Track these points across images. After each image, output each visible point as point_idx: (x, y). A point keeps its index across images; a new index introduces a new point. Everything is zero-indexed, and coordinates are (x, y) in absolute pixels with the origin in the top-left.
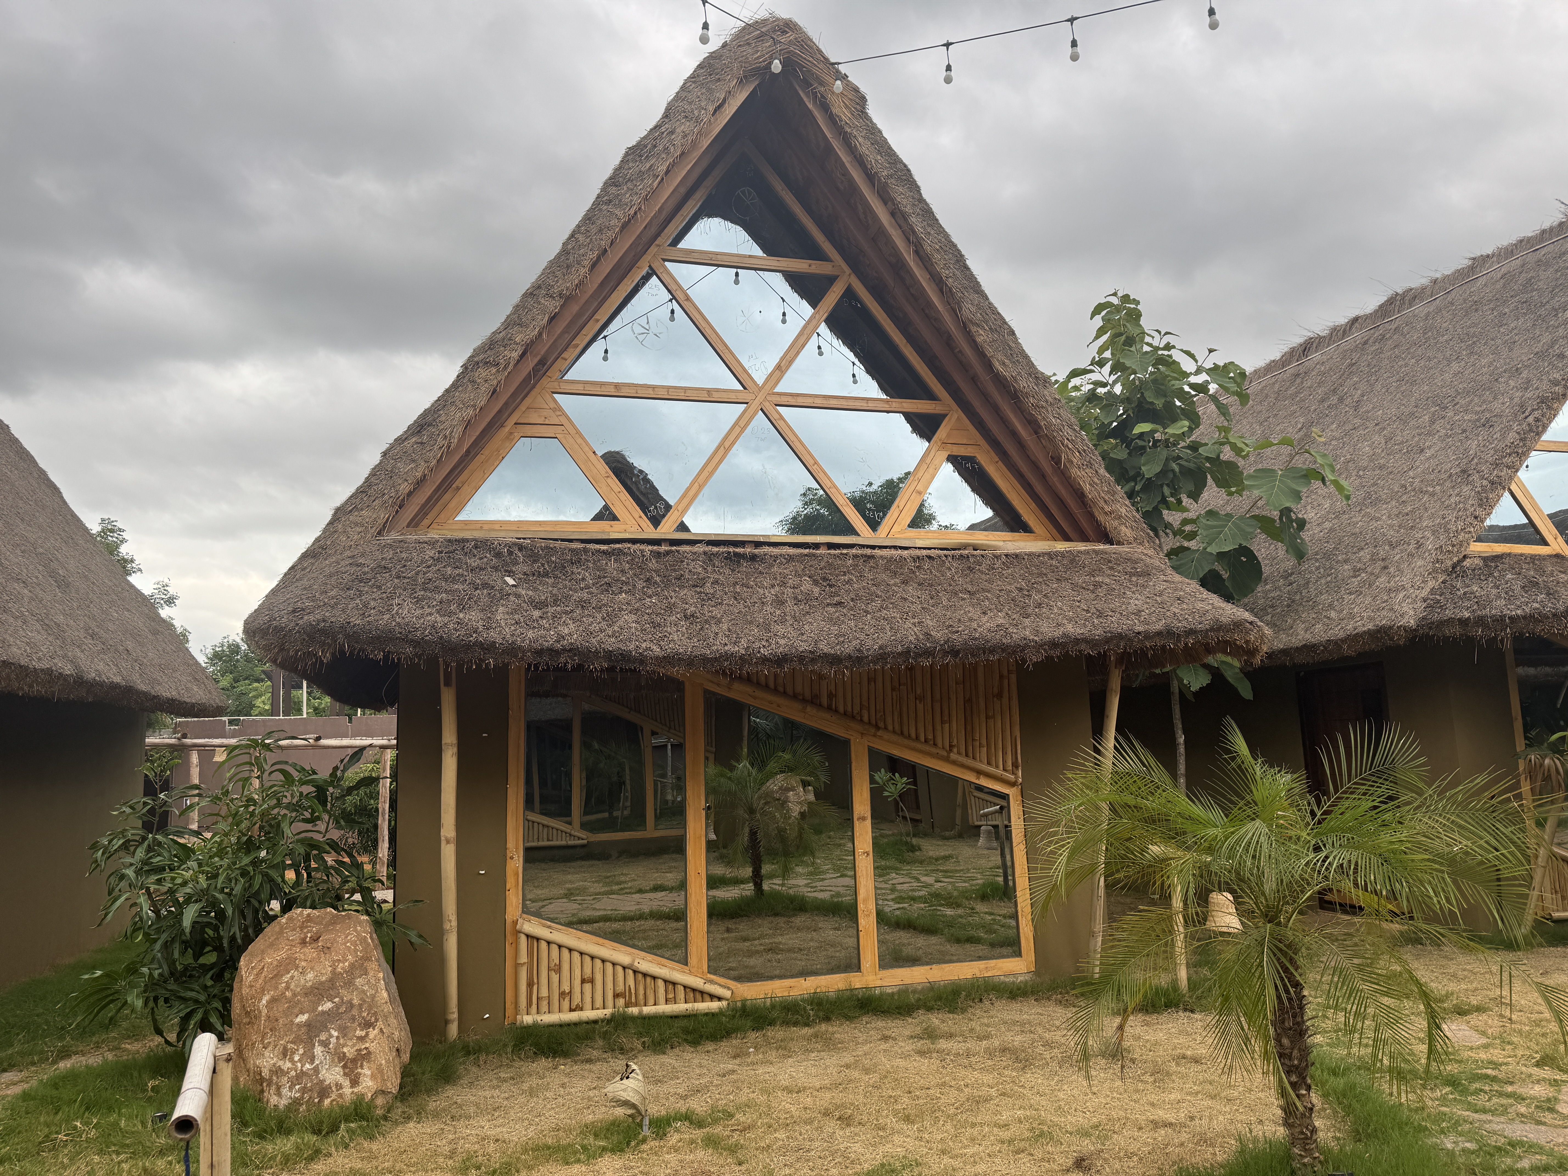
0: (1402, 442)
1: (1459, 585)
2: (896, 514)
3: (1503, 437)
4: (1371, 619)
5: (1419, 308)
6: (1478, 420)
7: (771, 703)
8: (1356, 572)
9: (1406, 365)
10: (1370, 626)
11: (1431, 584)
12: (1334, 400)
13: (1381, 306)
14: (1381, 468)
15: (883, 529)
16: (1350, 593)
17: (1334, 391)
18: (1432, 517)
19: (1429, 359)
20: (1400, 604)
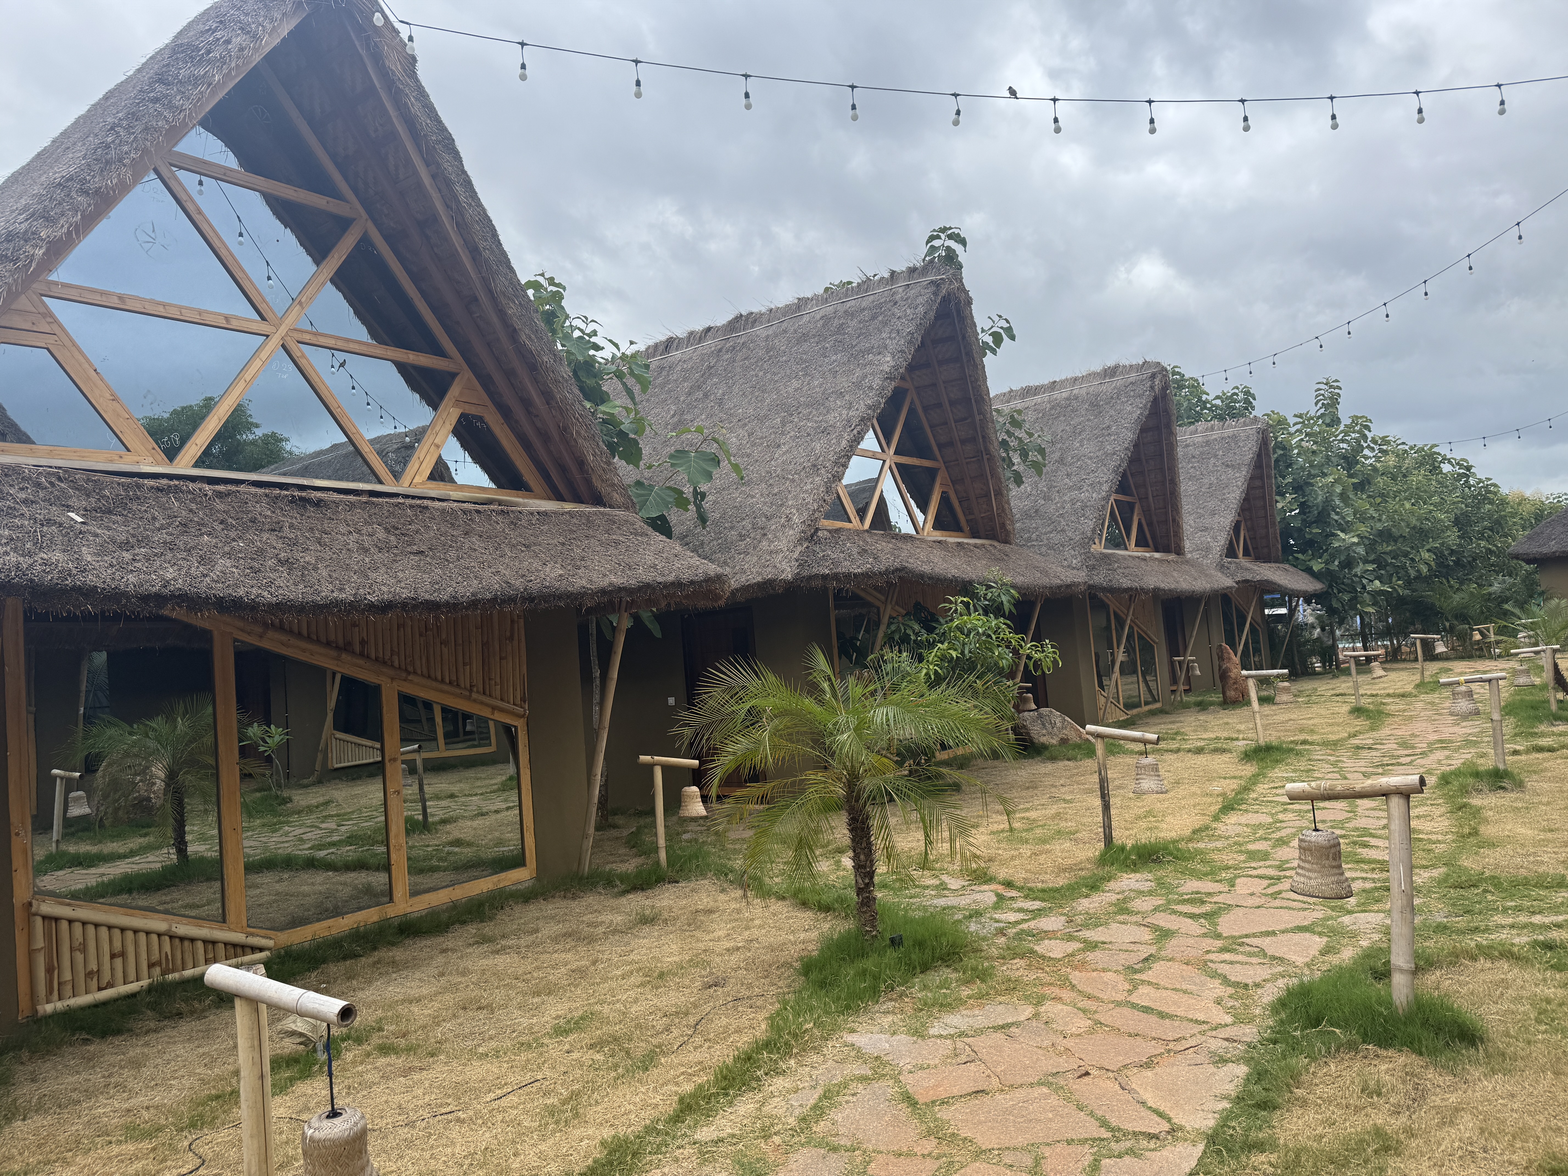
0: (762, 438)
1: (818, 550)
2: (417, 466)
3: (839, 443)
4: (759, 574)
5: (759, 330)
6: (819, 427)
7: (304, 651)
8: (742, 537)
9: (757, 376)
10: (759, 579)
11: (799, 549)
12: (700, 395)
13: (730, 322)
14: (748, 456)
15: (406, 480)
16: (740, 554)
17: (699, 387)
18: (796, 497)
19: (775, 374)
20: (780, 562)
